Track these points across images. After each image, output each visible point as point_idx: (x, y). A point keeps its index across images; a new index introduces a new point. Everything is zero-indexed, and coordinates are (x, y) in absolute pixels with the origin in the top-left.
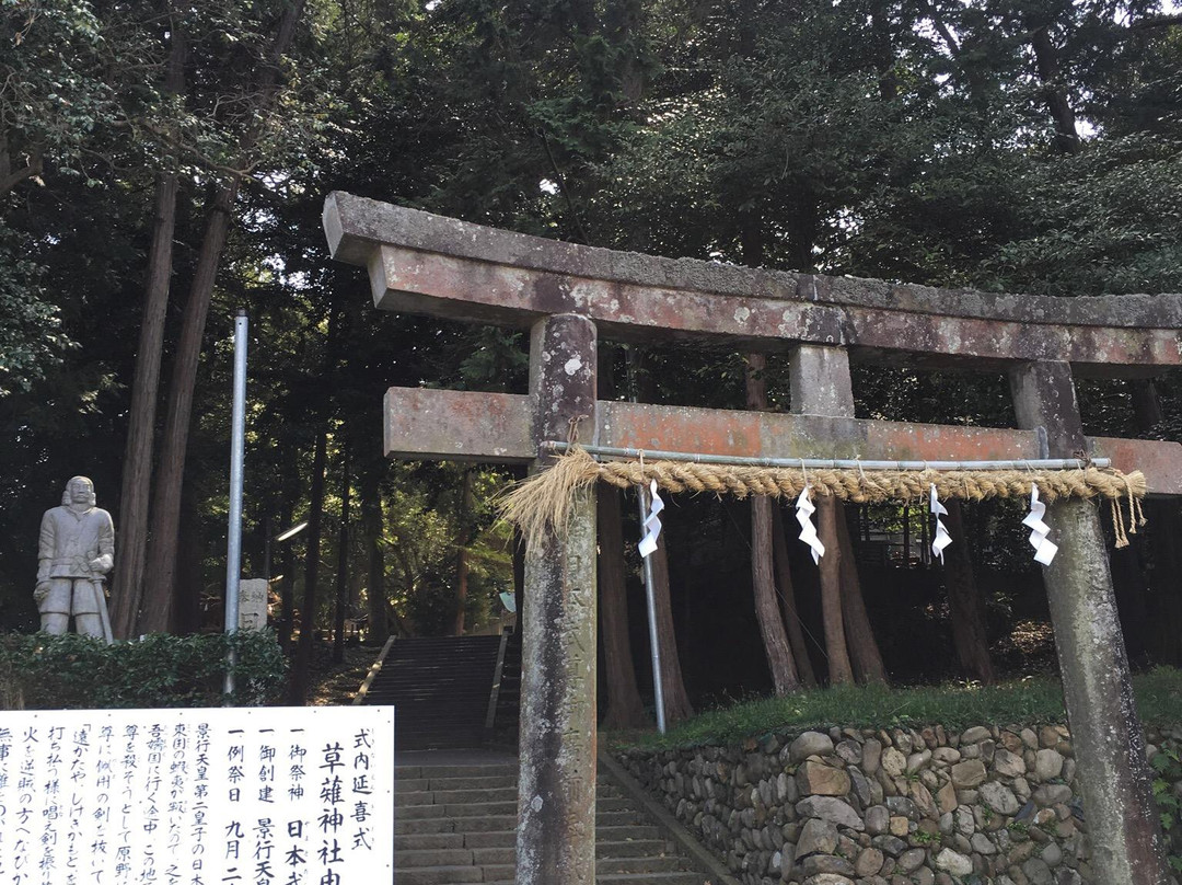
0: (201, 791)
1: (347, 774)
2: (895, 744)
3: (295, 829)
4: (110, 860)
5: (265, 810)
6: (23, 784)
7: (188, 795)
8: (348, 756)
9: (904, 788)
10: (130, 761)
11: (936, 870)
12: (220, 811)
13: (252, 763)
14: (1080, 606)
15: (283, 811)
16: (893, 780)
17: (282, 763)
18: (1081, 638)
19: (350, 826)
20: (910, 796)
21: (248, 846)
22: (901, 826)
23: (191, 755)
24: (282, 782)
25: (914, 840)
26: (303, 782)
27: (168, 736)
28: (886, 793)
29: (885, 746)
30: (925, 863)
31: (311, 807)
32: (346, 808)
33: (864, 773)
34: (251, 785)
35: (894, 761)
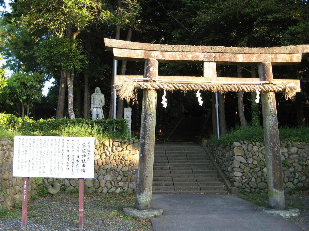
0: (63, 150)
1: (86, 148)
2: (256, 145)
3: (78, 157)
4: (50, 160)
5: (73, 153)
6: (37, 147)
7: (61, 151)
8: (86, 145)
9: (257, 155)
10: (52, 145)
11: (262, 172)
12: (66, 153)
13: (71, 146)
14: (268, 117)
15: (76, 154)
16: (255, 153)
17: (76, 146)
18: (267, 124)
19: (87, 157)
21: (70, 159)
22: (255, 162)
23: (61, 144)
24: (76, 149)
25: (258, 165)
26: (79, 149)
27: (58, 141)
28: (253, 155)
29: (253, 145)
30: (260, 170)
31: (80, 154)
32: (86, 154)
33: (248, 151)
34: (71, 150)
35: (255, 149)
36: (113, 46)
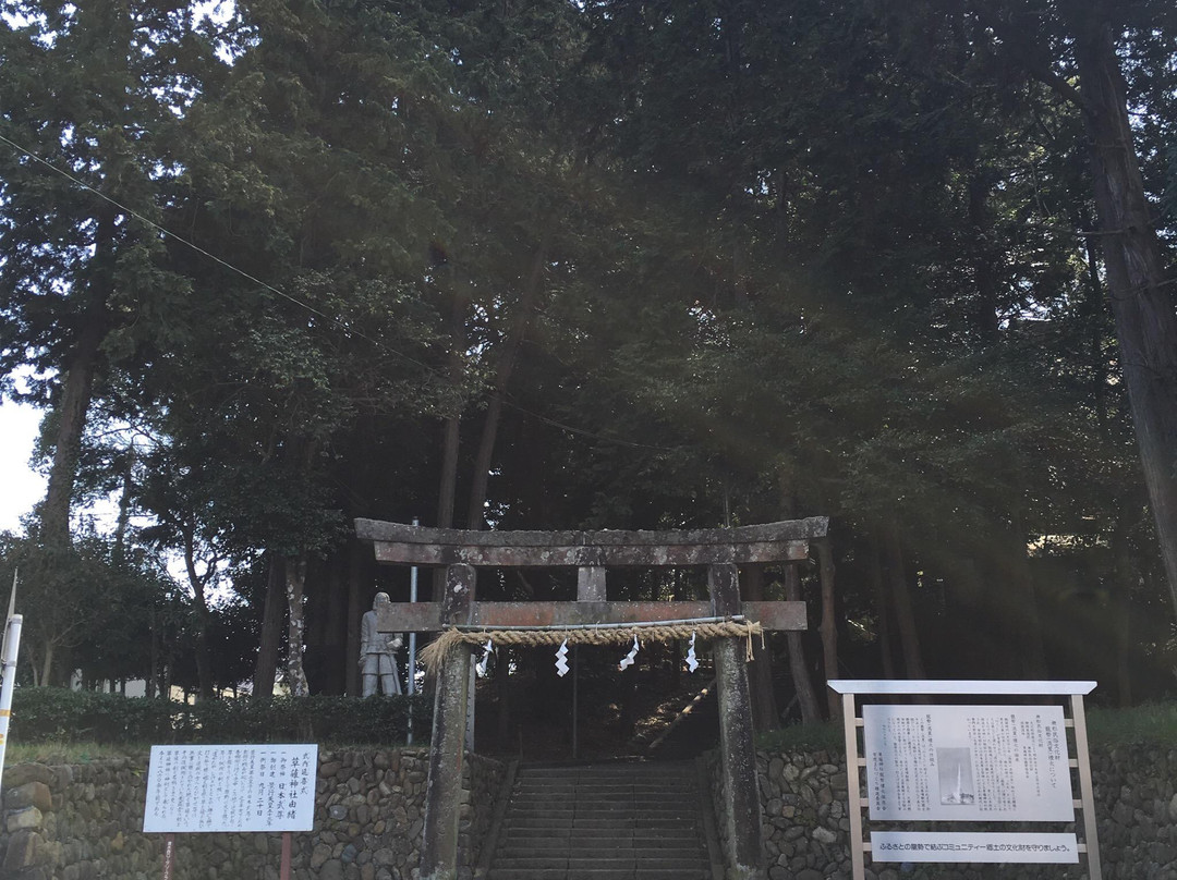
0: (251, 772)
1: (300, 768)
2: (792, 762)
3: (282, 786)
4: (223, 794)
5: (272, 780)
6: (197, 769)
7: (247, 774)
8: (300, 762)
9: (795, 789)
10: (229, 762)
11: (811, 839)
12: (257, 779)
13: (268, 763)
15: (278, 780)
16: (789, 784)
17: (278, 763)
19: (300, 786)
20: (799, 794)
21: (266, 791)
22: (789, 812)
23: (249, 761)
24: (278, 771)
25: (797, 821)
26: (285, 770)
27: (242, 754)
28: (782, 792)
29: (786, 763)
30: (803, 834)
31: (288, 779)
32: (299, 780)
33: (769, 779)
34: (267, 772)
35: (790, 772)
36: (374, 537)
